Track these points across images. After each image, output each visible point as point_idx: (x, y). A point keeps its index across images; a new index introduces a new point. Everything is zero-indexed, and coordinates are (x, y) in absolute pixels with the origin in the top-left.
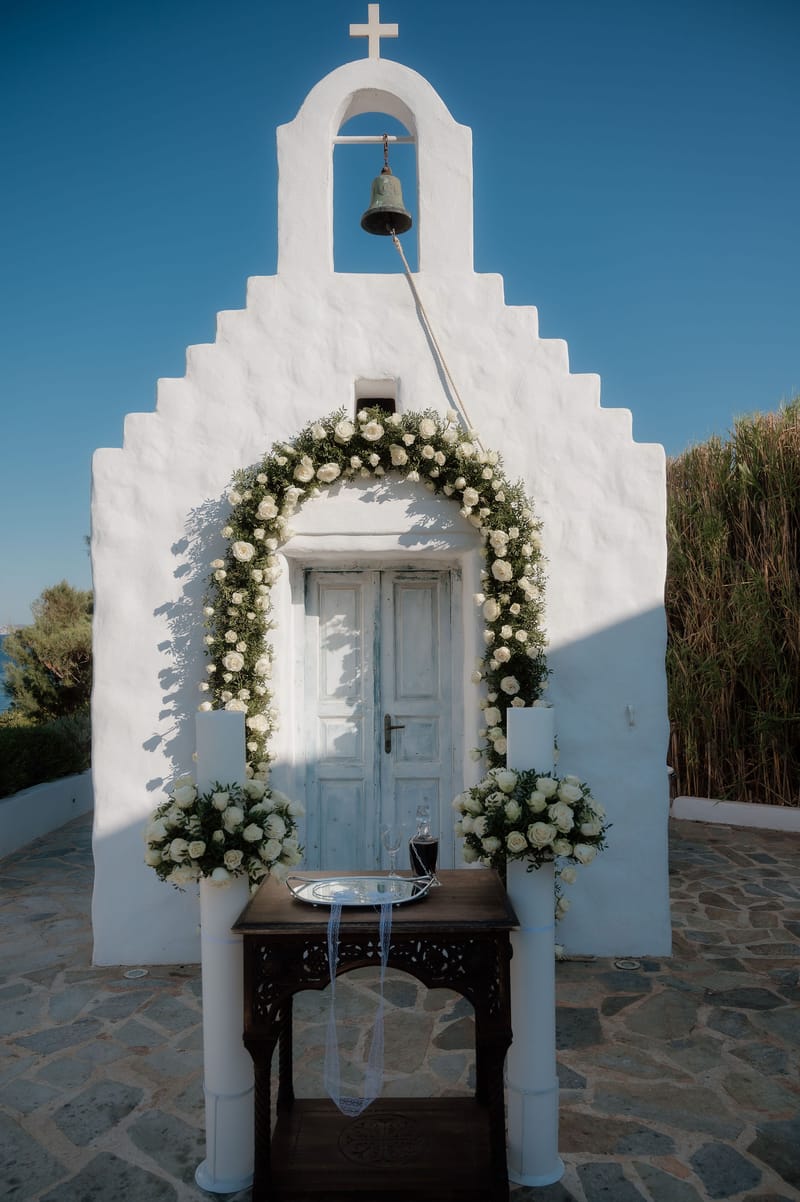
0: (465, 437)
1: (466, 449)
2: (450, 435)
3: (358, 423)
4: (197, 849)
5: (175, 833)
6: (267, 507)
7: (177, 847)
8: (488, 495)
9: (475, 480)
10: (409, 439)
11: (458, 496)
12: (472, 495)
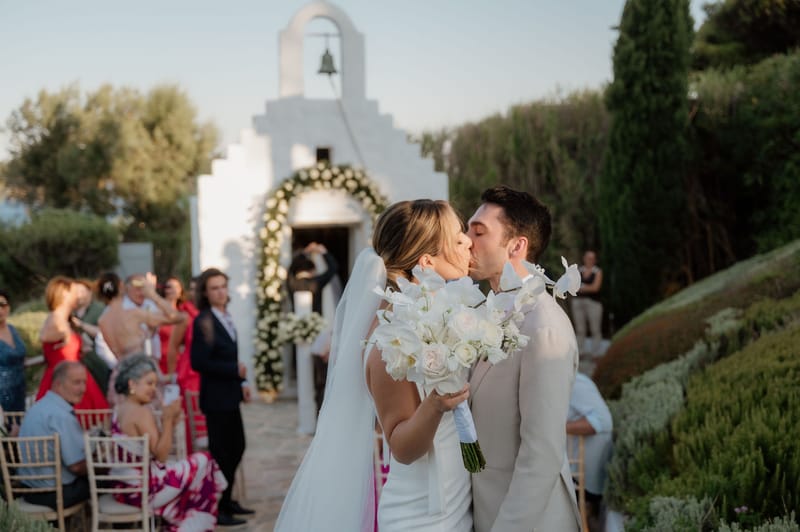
0: (364, 176)
1: (364, 182)
2: (358, 176)
3: (321, 172)
4: (304, 332)
5: (295, 329)
6: (283, 207)
7: (297, 333)
8: (374, 201)
9: (368, 193)
10: (341, 178)
11: (361, 200)
12: (368, 201)
